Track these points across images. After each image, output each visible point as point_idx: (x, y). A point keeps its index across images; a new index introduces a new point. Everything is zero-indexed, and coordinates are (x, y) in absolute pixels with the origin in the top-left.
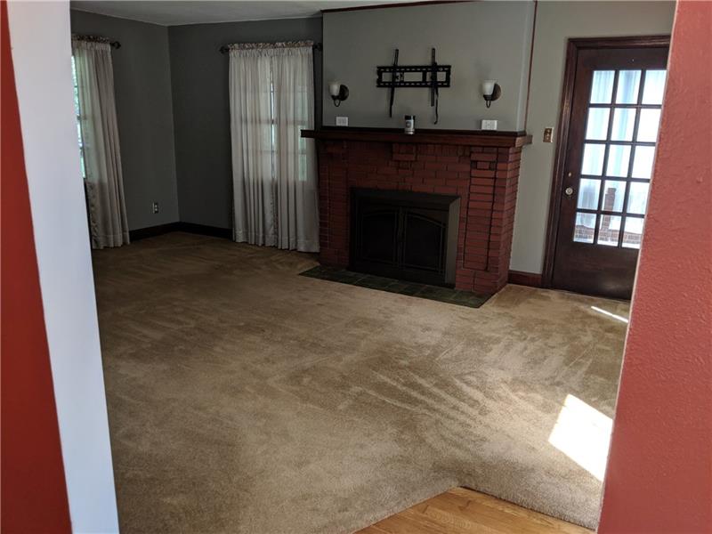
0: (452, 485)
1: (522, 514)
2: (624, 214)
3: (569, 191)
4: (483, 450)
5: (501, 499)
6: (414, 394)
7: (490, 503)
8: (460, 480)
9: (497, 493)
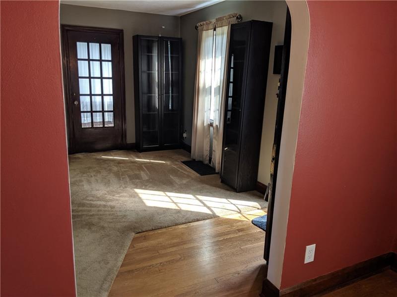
0: (133, 235)
1: (164, 230)
2: (103, 111)
3: (76, 103)
4: (129, 219)
5: (153, 230)
6: (80, 213)
7: (151, 233)
8: (134, 232)
9: (150, 228)
